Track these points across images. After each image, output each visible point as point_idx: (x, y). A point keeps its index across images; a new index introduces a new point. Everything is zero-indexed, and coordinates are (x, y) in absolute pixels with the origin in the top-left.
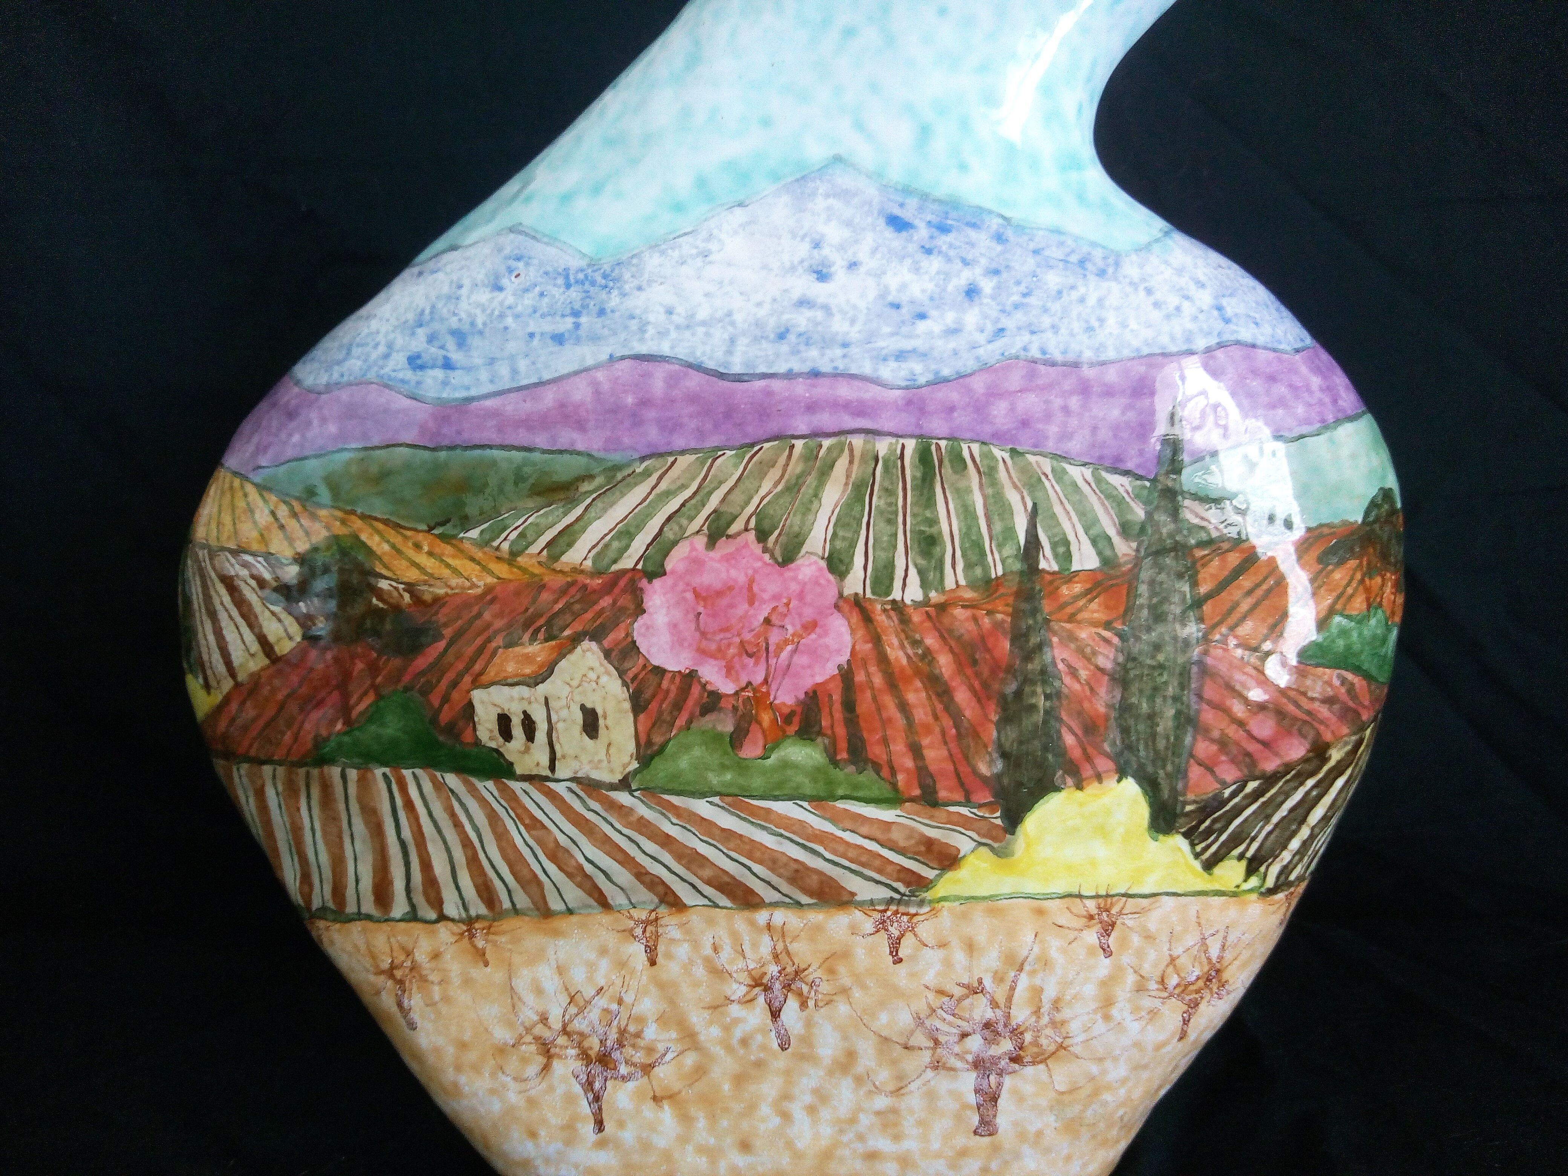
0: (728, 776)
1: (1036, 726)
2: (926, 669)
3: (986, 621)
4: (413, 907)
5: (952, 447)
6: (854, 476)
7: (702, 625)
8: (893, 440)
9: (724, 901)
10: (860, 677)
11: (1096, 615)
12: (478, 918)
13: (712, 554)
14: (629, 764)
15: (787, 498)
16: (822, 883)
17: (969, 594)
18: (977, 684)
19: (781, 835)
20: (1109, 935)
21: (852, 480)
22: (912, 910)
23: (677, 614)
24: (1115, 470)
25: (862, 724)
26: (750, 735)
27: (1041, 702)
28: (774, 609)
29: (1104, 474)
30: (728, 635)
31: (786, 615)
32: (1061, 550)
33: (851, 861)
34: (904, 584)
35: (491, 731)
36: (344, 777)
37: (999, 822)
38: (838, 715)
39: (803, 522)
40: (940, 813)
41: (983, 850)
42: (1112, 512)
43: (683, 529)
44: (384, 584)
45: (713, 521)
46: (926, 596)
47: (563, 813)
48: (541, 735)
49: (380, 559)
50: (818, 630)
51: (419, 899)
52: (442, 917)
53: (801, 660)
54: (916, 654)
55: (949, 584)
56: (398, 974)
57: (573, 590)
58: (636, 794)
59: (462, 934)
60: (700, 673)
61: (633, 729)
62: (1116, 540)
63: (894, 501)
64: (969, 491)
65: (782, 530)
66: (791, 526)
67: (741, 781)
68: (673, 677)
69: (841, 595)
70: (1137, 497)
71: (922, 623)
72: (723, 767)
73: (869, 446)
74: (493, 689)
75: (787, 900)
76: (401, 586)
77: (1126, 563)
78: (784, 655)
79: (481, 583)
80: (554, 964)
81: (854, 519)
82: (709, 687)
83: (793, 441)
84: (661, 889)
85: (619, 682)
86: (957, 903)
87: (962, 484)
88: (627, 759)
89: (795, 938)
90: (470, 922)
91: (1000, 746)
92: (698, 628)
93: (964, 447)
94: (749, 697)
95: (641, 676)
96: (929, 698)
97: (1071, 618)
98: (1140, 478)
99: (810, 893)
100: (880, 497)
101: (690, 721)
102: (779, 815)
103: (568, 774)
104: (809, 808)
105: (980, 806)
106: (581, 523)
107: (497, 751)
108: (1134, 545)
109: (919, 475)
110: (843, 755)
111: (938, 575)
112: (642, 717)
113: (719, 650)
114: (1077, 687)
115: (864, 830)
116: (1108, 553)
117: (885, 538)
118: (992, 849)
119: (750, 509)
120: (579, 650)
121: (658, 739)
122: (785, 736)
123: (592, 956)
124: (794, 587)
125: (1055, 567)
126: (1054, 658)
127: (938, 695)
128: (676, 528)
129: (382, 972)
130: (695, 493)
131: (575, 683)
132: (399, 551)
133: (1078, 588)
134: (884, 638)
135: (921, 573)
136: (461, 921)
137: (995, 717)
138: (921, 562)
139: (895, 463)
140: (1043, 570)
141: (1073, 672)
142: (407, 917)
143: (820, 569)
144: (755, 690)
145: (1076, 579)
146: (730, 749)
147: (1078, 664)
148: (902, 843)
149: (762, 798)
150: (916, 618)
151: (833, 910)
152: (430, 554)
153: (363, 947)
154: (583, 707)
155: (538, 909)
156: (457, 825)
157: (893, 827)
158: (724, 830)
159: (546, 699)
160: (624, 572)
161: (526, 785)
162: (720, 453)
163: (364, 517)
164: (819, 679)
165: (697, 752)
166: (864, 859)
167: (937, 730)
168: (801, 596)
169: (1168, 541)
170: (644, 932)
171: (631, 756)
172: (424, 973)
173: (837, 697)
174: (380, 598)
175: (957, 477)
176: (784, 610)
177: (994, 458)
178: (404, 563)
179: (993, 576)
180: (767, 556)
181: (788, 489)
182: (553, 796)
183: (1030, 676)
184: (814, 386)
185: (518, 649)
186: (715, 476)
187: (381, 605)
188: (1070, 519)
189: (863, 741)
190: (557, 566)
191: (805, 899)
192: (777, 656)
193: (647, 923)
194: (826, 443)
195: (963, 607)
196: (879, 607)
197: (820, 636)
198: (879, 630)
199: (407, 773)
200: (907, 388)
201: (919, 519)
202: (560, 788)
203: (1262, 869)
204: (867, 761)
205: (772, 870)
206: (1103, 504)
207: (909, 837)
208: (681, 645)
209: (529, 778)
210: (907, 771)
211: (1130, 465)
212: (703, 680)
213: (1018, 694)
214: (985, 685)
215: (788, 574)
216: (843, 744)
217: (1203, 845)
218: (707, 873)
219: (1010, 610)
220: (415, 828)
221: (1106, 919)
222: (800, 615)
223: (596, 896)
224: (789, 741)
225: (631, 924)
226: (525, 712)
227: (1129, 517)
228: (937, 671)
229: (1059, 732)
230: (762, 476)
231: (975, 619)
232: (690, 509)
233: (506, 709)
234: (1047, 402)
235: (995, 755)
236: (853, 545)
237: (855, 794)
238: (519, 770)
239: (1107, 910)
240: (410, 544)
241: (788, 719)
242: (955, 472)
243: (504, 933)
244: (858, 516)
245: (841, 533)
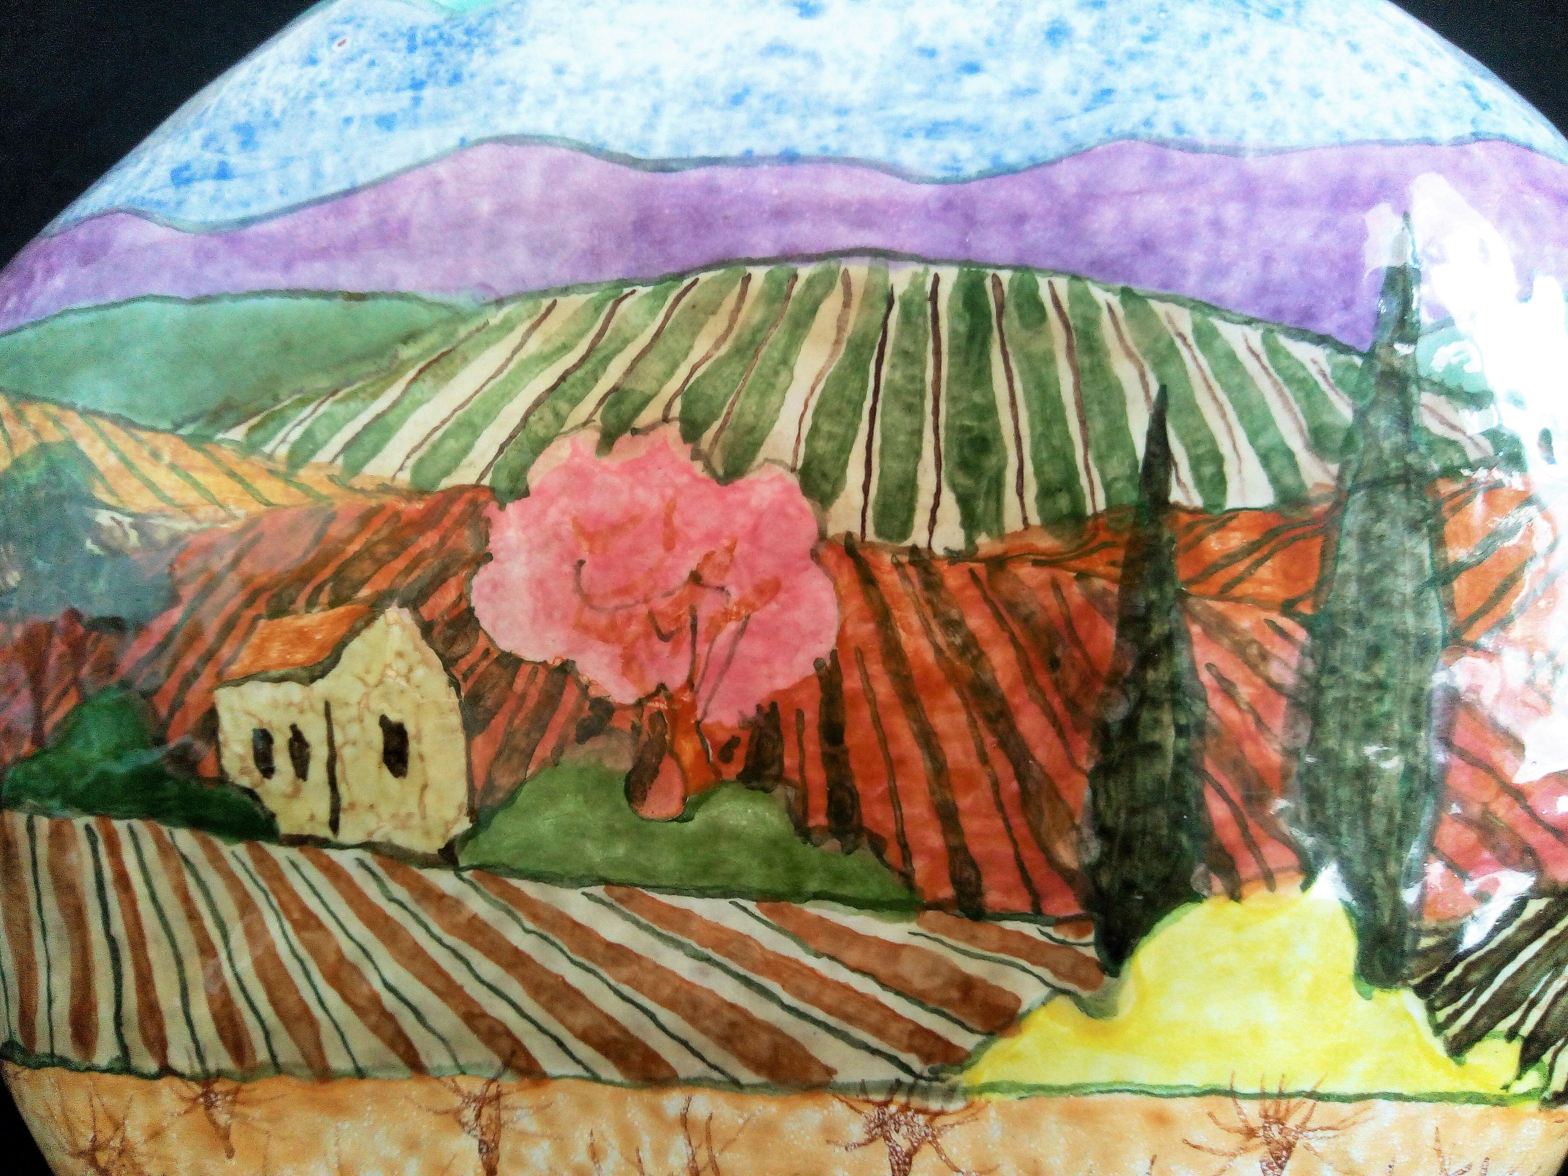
0: (620, 850)
1: (1160, 782)
2: (968, 672)
3: (1075, 593)
4: (124, 1048)
5: (1021, 284)
6: (850, 328)
7: (585, 582)
8: (920, 268)
9: (608, 1071)
10: (852, 682)
11: (1267, 589)
12: (220, 1074)
13: (605, 461)
14: (456, 821)
15: (736, 367)
16: (776, 1048)
17: (1046, 542)
18: (1057, 703)
19: (708, 960)
20: (1282, 1167)
21: (846, 335)
22: (935, 1105)
23: (546, 561)
24: (1301, 334)
25: (854, 765)
26: (660, 780)
27: (1169, 739)
28: (708, 557)
29: (1284, 341)
30: (629, 601)
31: (727, 569)
32: (1208, 470)
33: (829, 1011)
34: (933, 521)
35: (242, 758)
36: (31, 828)
37: (1091, 952)
38: (813, 747)
39: (761, 406)
40: (987, 932)
41: (1063, 1003)
42: (1297, 408)
43: (560, 419)
44: (104, 518)
45: (611, 405)
46: (970, 540)
47: (350, 902)
48: (317, 770)
49: (102, 477)
50: (782, 597)
51: (133, 1037)
52: (166, 1070)
53: (750, 648)
54: (950, 645)
55: (1012, 521)
56: (102, 1158)
57: (377, 522)
58: (467, 875)
59: (194, 1100)
60: (579, 666)
61: (463, 761)
62: (1304, 458)
63: (917, 371)
64: (1049, 359)
65: (725, 422)
66: (741, 414)
67: (641, 858)
68: (535, 672)
69: (822, 536)
70: (1340, 383)
71: (963, 588)
72: (612, 833)
73: (878, 279)
74: (249, 687)
75: (716, 1075)
76: (127, 520)
77: (1319, 500)
78: (723, 638)
79: (241, 513)
80: (333, 1160)
81: (849, 402)
82: (593, 692)
83: (750, 270)
84: (505, 1044)
85: (445, 678)
86: (1012, 1098)
87: (1038, 347)
88: (450, 813)
89: (728, 1144)
90: (207, 1079)
91: (1096, 816)
92: (578, 589)
93: (1042, 282)
94: (660, 713)
95: (480, 669)
96: (973, 723)
97: (1223, 594)
98: (1346, 349)
99: (757, 1066)
100: (893, 366)
101: (559, 751)
102: (706, 923)
103: (359, 837)
104: (758, 913)
105: (1059, 922)
106: (398, 411)
107: (250, 792)
108: (1334, 468)
109: (962, 328)
110: (819, 820)
111: (992, 505)
112: (479, 740)
113: (613, 626)
114: (1232, 715)
115: (854, 956)
116: (1289, 480)
117: (902, 438)
118: (1078, 1001)
119: (674, 384)
120: (380, 622)
121: (504, 781)
122: (720, 782)
123: (394, 1152)
124: (742, 519)
125: (1198, 501)
126: (1193, 662)
127: (991, 721)
128: (549, 416)
129: (81, 1154)
130: (583, 359)
131: (372, 679)
132: (129, 465)
133: (1236, 540)
134: (896, 613)
135: (965, 501)
136: (193, 1078)
137: (1088, 765)
138: (963, 480)
139: (921, 307)
140: (1177, 507)
141: (1227, 689)
142: (117, 1066)
143: (788, 489)
144: (670, 699)
145: (1234, 523)
146: (624, 803)
147: (1235, 672)
148: (919, 983)
149: (678, 891)
150: (953, 579)
151: (795, 1098)
152: (173, 467)
153: (57, 1110)
154: (384, 721)
155: (310, 1065)
156: (193, 916)
157: (905, 953)
158: (610, 945)
159: (327, 705)
160: (461, 490)
161: (294, 853)
162: (627, 290)
163: (86, 413)
164: (781, 683)
165: (570, 804)
166: (851, 1008)
167: (986, 782)
168: (754, 534)
169: (1393, 465)
170: (478, 1116)
171: (460, 808)
172: (138, 1159)
173: (811, 716)
174: (97, 541)
175: (1029, 334)
176: (721, 558)
177: (1092, 303)
178: (136, 483)
179: (1089, 511)
180: (698, 467)
181: (739, 351)
182: (334, 872)
183: (1151, 692)
184: (788, 177)
185: (287, 620)
186: (618, 330)
187: (97, 550)
188: (1224, 416)
189: (854, 796)
190: (357, 482)
191: (747, 1076)
192: (711, 641)
193: (483, 1101)
194: (805, 272)
195: (1036, 563)
196: (887, 558)
197: (785, 608)
198: (888, 599)
199: (120, 826)
200: (944, 182)
201: (961, 406)
202: (345, 859)
203: (1547, 1058)
204: (860, 830)
205: (692, 1020)
206: (1281, 394)
207: (931, 973)
208: (549, 616)
209: (298, 841)
210: (931, 853)
211: (1328, 326)
212: (584, 680)
213: (1130, 724)
214: (1072, 705)
215: (733, 496)
216: (819, 801)
217: (1449, 1010)
218: (581, 1020)
219: (1117, 572)
220: (130, 917)
221: (1278, 1137)
222: (751, 569)
223: (402, 1049)
224: (726, 791)
225: (457, 1101)
226: (294, 728)
227: (1327, 418)
228: (987, 677)
229: (1200, 795)
230: (695, 328)
231: (1056, 586)
232: (573, 386)
233: (265, 721)
234: (1186, 212)
235: (1087, 832)
236: (845, 449)
237: (839, 891)
238: (285, 827)
239: (1280, 1121)
240: (145, 453)
241: (726, 751)
242: (1026, 326)
243: (259, 1102)
244: (856, 397)
245: (826, 427)
